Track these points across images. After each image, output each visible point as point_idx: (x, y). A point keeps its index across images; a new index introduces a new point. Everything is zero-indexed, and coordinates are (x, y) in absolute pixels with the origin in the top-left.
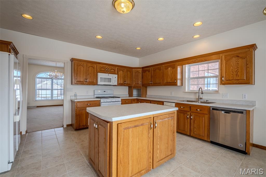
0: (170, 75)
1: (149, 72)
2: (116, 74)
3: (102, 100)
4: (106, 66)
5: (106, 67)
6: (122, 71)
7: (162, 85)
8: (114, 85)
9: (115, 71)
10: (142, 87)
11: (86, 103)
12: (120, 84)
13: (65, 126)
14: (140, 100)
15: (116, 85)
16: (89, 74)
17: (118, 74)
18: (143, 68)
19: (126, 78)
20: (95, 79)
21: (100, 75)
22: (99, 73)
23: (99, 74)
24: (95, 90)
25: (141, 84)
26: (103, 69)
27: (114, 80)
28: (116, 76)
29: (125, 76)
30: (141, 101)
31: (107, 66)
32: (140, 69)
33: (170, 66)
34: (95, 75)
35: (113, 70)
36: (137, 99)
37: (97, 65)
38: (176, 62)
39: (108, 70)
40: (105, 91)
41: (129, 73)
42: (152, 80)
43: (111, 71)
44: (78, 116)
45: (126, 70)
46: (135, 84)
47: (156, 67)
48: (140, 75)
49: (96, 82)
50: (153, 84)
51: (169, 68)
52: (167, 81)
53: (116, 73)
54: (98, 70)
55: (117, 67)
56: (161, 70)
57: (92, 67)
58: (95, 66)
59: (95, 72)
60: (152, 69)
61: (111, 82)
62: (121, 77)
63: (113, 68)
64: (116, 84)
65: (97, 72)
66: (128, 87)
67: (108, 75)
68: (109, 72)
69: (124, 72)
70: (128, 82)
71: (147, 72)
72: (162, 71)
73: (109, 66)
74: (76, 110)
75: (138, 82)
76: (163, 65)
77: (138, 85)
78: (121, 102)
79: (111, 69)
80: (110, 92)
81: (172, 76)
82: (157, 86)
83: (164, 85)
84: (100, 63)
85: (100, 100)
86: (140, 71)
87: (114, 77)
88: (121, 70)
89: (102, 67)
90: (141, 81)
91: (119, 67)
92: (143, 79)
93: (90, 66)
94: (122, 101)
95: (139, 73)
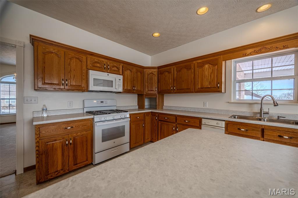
0: (208, 77)
1: (169, 73)
2: (121, 75)
3: (97, 118)
4: (104, 60)
5: (105, 63)
6: (129, 71)
7: (192, 92)
8: (118, 91)
9: (119, 70)
10: (157, 95)
11: (64, 126)
12: (126, 91)
13: (20, 171)
14: (157, 115)
15: (120, 92)
16: (70, 70)
17: (124, 75)
18: (159, 68)
19: (135, 82)
20: (84, 81)
21: (93, 75)
22: (90, 70)
23: (91, 72)
24: (85, 100)
25: (157, 91)
26: (98, 65)
27: (117, 84)
28: (121, 77)
29: (134, 78)
30: (159, 115)
31: (106, 60)
32: (155, 70)
33: (208, 62)
34: (84, 74)
35: (115, 69)
36: (152, 112)
37: (88, 56)
38: (221, 55)
39: (107, 67)
40: (103, 102)
41: (139, 74)
42: (175, 85)
43: (112, 69)
44: (42, 154)
45: (135, 69)
46: (148, 90)
47: (181, 65)
48: (156, 78)
49: (85, 86)
50: (176, 90)
51: (207, 66)
52: (202, 85)
53: (121, 73)
54: (89, 65)
55: (122, 64)
56: (190, 69)
57: (78, 59)
58: (84, 58)
59: (84, 68)
60: (175, 68)
61: (112, 87)
62: (128, 80)
63: (116, 65)
64: (121, 89)
65: (88, 70)
66: (137, 96)
67: (108, 75)
68: (108, 71)
69: (132, 73)
70: (138, 87)
71: (166, 73)
72: (193, 71)
73: (108, 61)
74: (38, 142)
75: (152, 87)
76: (194, 62)
77: (152, 92)
78: (129, 119)
79: (113, 67)
80: (110, 103)
81: (212, 77)
82: (184, 92)
83: (196, 92)
84: (92, 54)
85: (93, 119)
86: (155, 72)
87: (117, 80)
88: (128, 69)
89: (97, 61)
90: (157, 87)
91: (124, 65)
92: (159, 84)
93: (73, 57)
94: (130, 117)
95: (154, 75)
